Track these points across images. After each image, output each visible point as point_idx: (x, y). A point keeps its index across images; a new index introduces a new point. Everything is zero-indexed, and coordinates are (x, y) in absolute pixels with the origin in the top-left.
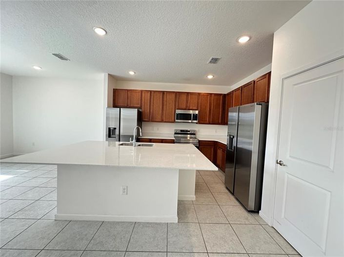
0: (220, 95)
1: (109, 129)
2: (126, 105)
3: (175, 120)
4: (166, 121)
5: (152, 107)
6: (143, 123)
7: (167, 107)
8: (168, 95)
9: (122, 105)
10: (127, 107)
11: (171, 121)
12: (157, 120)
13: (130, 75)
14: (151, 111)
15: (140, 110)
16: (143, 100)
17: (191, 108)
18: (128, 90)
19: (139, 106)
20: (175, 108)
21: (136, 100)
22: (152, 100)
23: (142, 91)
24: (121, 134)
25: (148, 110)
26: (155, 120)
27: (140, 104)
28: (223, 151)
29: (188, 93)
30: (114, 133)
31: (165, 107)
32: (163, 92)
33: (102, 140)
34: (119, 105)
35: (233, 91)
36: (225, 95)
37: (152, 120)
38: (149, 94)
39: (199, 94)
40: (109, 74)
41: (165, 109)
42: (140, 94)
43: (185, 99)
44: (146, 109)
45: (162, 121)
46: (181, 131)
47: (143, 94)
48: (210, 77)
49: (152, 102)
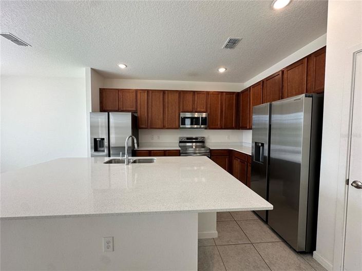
0: (233, 93)
1: (95, 139)
2: (117, 109)
3: (179, 126)
4: (169, 127)
5: (150, 110)
6: (139, 130)
7: (170, 110)
8: (170, 94)
9: (110, 109)
10: (119, 110)
11: (174, 126)
12: (157, 127)
13: (120, 69)
14: (150, 115)
15: (136, 115)
16: (139, 101)
17: (198, 110)
18: (118, 90)
19: (134, 109)
20: (179, 110)
21: (129, 101)
22: (150, 101)
23: (137, 91)
24: (111, 145)
25: (146, 114)
26: (155, 127)
27: (134, 106)
28: (242, 162)
29: (194, 92)
30: (102, 145)
31: (166, 110)
32: (164, 92)
33: (87, 157)
34: (108, 109)
35: (250, 87)
36: (238, 93)
37: (152, 127)
38: (146, 94)
39: (208, 93)
40: (91, 68)
41: (167, 112)
42: (134, 94)
43: (191, 99)
44: (142, 113)
45: (164, 127)
46: (188, 139)
47: (139, 95)
48: (222, 70)
49: (150, 103)
